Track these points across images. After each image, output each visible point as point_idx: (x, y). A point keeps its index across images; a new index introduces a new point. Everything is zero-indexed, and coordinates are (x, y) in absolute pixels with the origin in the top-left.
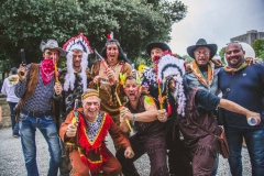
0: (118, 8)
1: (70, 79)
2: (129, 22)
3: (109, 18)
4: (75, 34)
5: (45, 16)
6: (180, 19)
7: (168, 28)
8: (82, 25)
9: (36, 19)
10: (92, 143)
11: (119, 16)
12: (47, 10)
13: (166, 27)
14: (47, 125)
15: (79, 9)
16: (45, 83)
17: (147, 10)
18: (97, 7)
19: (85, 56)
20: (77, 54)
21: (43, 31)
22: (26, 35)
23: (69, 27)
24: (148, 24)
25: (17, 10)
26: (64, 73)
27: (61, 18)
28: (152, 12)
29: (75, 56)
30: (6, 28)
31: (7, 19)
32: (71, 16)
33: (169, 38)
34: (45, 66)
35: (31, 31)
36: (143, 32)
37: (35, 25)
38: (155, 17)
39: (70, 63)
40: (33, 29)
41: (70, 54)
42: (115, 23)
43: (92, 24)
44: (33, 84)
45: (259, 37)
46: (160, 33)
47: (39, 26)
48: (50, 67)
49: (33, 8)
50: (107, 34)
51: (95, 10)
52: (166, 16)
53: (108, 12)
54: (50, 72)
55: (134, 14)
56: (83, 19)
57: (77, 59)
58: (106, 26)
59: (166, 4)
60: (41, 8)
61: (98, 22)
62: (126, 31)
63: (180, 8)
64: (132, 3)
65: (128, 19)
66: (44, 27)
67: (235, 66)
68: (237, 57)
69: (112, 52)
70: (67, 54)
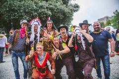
0: (51, 6)
2: (56, 12)
3: (47, 10)
4: (33, 18)
5: (20, 9)
6: (77, 11)
7: (72, 15)
8: (36, 13)
9: (17, 11)
10: (41, 65)
11: (52, 10)
12: (21, 7)
13: (71, 14)
15: (34, 7)
16: (22, 38)
17: (63, 7)
18: (42, 6)
19: (39, 27)
20: (36, 26)
21: (19, 16)
22: (12, 18)
23: (30, 14)
24: (64, 13)
25: (9, 7)
26: (30, 34)
27: (27, 10)
28: (65, 8)
29: (35, 27)
30: (4, 15)
31: (4, 11)
32: (31, 10)
33: (72, 19)
34: (22, 31)
35: (14, 16)
36: (61, 16)
37: (16, 14)
38: (66, 10)
39: (33, 30)
40: (15, 15)
42: (50, 13)
43: (40, 13)
44: (17, 39)
45: (109, 19)
46: (69, 17)
47: (18, 14)
48: (24, 32)
49: (15, 6)
50: (47, 17)
52: (71, 10)
53: (47, 8)
55: (58, 9)
56: (36, 11)
58: (46, 14)
59: (71, 5)
60: (19, 6)
61: (43, 12)
62: (54, 16)
63: (77, 7)
64: (57, 4)
65: (55, 10)
66: (20, 14)
67: (97, 31)
68: (98, 28)
69: (50, 25)
70: (31, 26)
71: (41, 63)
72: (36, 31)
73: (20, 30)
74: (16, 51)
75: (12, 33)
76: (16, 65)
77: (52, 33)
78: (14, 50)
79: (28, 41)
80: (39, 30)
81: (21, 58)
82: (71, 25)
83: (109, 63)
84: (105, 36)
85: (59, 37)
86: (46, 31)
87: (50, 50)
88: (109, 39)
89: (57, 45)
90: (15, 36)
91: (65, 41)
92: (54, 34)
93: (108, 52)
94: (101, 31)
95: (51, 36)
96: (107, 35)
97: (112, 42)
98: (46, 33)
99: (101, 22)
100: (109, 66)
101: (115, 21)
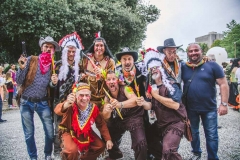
0: (102, 9)
1: (64, 70)
2: (110, 22)
3: (94, 18)
4: (65, 32)
5: (38, 15)
6: (153, 20)
8: (70, 23)
9: (31, 17)
10: (82, 128)
11: (103, 17)
12: (40, 10)
13: (142, 27)
15: (68, 10)
16: (43, 73)
17: (126, 12)
18: (83, 8)
19: (78, 51)
20: (71, 50)
21: (36, 28)
22: (21, 31)
23: (59, 24)
24: (127, 25)
25: (14, 9)
26: (59, 65)
27: (52, 17)
28: (130, 14)
29: (69, 52)
30: (5, 24)
31: (5, 17)
32: (61, 16)
33: (145, 37)
34: (42, 58)
35: (26, 28)
36: (122, 30)
37: (30, 23)
38: (133, 18)
39: (65, 57)
40: (28, 26)
41: (65, 50)
42: (99, 23)
43: (79, 23)
44: (32, 74)
45: (218, 38)
46: (137, 31)
47: (33, 23)
49: (28, 8)
50: (93, 32)
51: (82, 11)
52: (143, 18)
53: (93, 13)
55: (115, 15)
56: (71, 18)
58: (91, 25)
59: (142, 8)
60: (35, 8)
61: (84, 21)
62: (108, 29)
63: (154, 12)
64: (114, 6)
65: (110, 19)
66: (38, 24)
67: (195, 62)
68: (197, 55)
69: (99, 48)
70: (62, 49)
71: (82, 125)
72: (71, 59)
73: (40, 57)
74: (29, 100)
75: (23, 63)
76: (29, 127)
77: (104, 64)
78: (25, 98)
79: (55, 79)
80: (77, 58)
82: (141, 50)
83: (216, 127)
87: (99, 99)
91: (130, 82)
92: (109, 67)
93: (215, 106)
96: (213, 70)
97: (222, 86)
99: (202, 43)
100: (216, 133)
101: (230, 42)
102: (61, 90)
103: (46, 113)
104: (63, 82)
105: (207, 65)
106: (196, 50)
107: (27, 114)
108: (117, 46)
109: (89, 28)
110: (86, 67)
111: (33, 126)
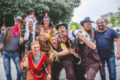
1: (27, 35)
2: (54, 7)
3: (45, 5)
4: (29, 13)
5: (14, 4)
6: (78, 6)
9: (10, 6)
10: (36, 67)
11: (49, 5)
12: (15, 1)
13: (71, 10)
14: (15, 57)
15: (30, 1)
16: (15, 37)
17: (63, 2)
18: (39, 0)
19: (34, 24)
20: (31, 24)
21: (13, 11)
22: (5, 13)
23: (25, 9)
24: (63, 9)
26: (24, 32)
27: (22, 5)
28: (65, 3)
29: (30, 24)
32: (26, 4)
33: (73, 15)
34: (15, 28)
35: (7, 11)
36: (60, 12)
37: (10, 9)
38: (66, 5)
39: (27, 27)
40: (8, 10)
41: (28, 23)
42: (47, 8)
43: (37, 8)
44: (9, 37)
45: (113, 15)
46: (69, 12)
47: (11, 9)
48: (17, 29)
50: (44, 13)
51: (38, 2)
52: (71, 5)
53: (44, 3)
54: (17, 31)
55: (57, 4)
56: (32, 6)
57: (31, 25)
58: (43, 9)
60: (13, 1)
61: (39, 7)
62: (53, 11)
63: (78, 1)
65: (53, 6)
66: (14, 9)
67: (102, 29)
68: (103, 25)
69: (46, 22)
70: (26, 23)
71: (36, 65)
72: (30, 28)
73: (13, 27)
76: (8, 68)
77: (49, 31)
78: (5, 51)
79: (21, 40)
81: (14, 60)
83: (115, 66)
84: (110, 36)
85: (57, 36)
86: (42, 29)
87: (47, 51)
88: (115, 39)
89: (55, 46)
90: (7, 35)
92: (52, 33)
94: (106, 29)
95: (48, 35)
96: (112, 34)
97: (118, 42)
98: (43, 31)
100: (115, 69)
102: (26, 46)
103: (17, 59)
104: (27, 41)
105: (108, 31)
106: (102, 23)
107: (7, 60)
108: (58, 21)
109: (42, 11)
110: (39, 33)
111: (10, 66)
